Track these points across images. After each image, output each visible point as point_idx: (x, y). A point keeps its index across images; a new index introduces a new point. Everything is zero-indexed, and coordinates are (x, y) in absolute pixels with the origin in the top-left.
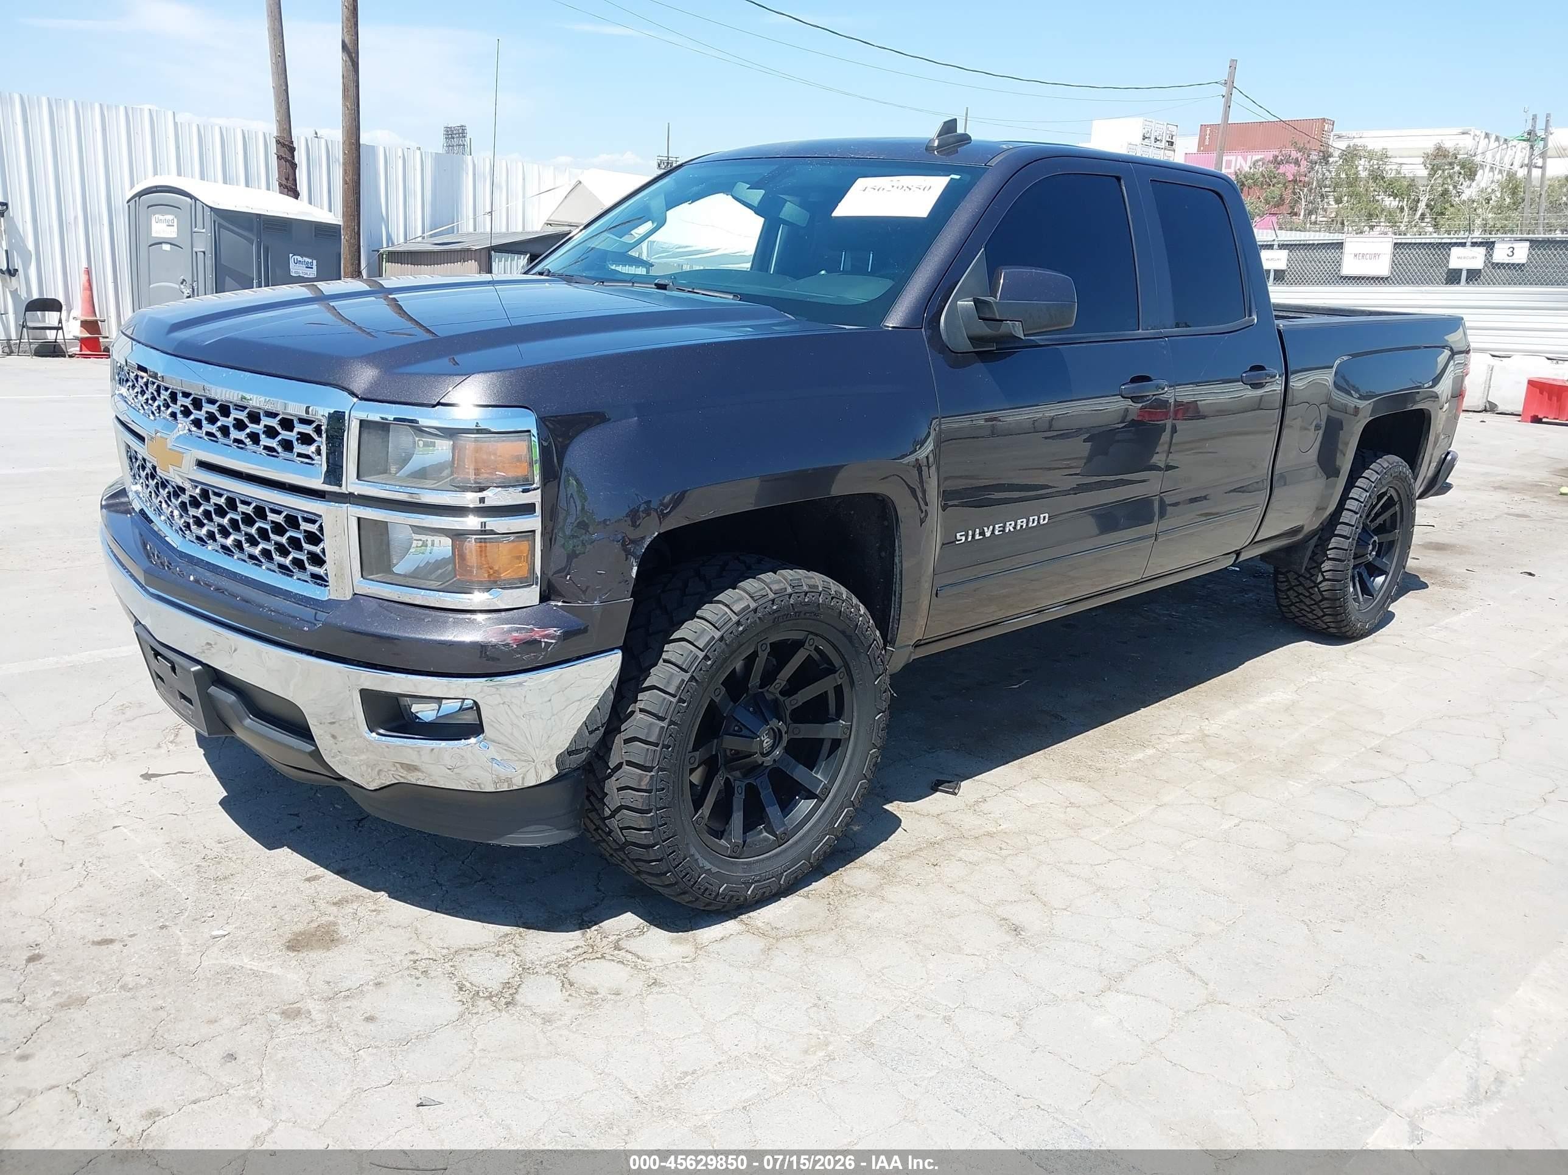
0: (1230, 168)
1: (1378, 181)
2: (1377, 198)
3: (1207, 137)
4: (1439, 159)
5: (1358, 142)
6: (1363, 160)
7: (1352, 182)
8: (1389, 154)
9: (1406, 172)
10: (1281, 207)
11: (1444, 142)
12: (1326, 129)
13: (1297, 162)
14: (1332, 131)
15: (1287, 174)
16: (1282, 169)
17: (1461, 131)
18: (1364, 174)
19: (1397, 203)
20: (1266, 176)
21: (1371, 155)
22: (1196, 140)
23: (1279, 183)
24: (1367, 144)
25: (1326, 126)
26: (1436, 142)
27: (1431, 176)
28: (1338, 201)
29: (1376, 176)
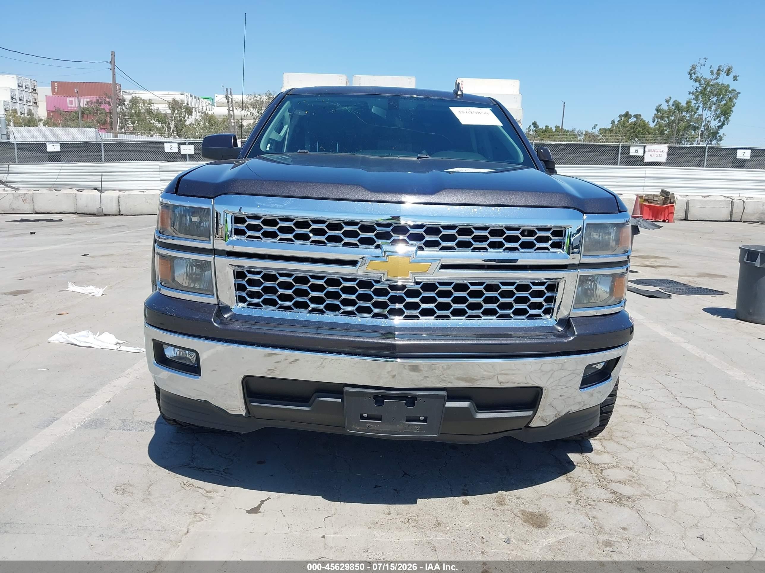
0: (72, 104)
1: (150, 114)
2: (151, 122)
3: (56, 88)
4: (174, 105)
5: (137, 95)
6: (141, 104)
7: (138, 114)
8: (153, 102)
9: (162, 111)
10: (105, 125)
11: (176, 98)
12: (118, 88)
13: (109, 103)
14: (121, 89)
15: (105, 109)
16: (102, 106)
17: (180, 93)
18: (143, 111)
19: (161, 125)
20: (94, 109)
21: (144, 102)
22: (50, 89)
23: (102, 113)
24: (141, 97)
25: (118, 87)
26: (172, 98)
27: (173, 112)
28: (133, 123)
29: (149, 111)
